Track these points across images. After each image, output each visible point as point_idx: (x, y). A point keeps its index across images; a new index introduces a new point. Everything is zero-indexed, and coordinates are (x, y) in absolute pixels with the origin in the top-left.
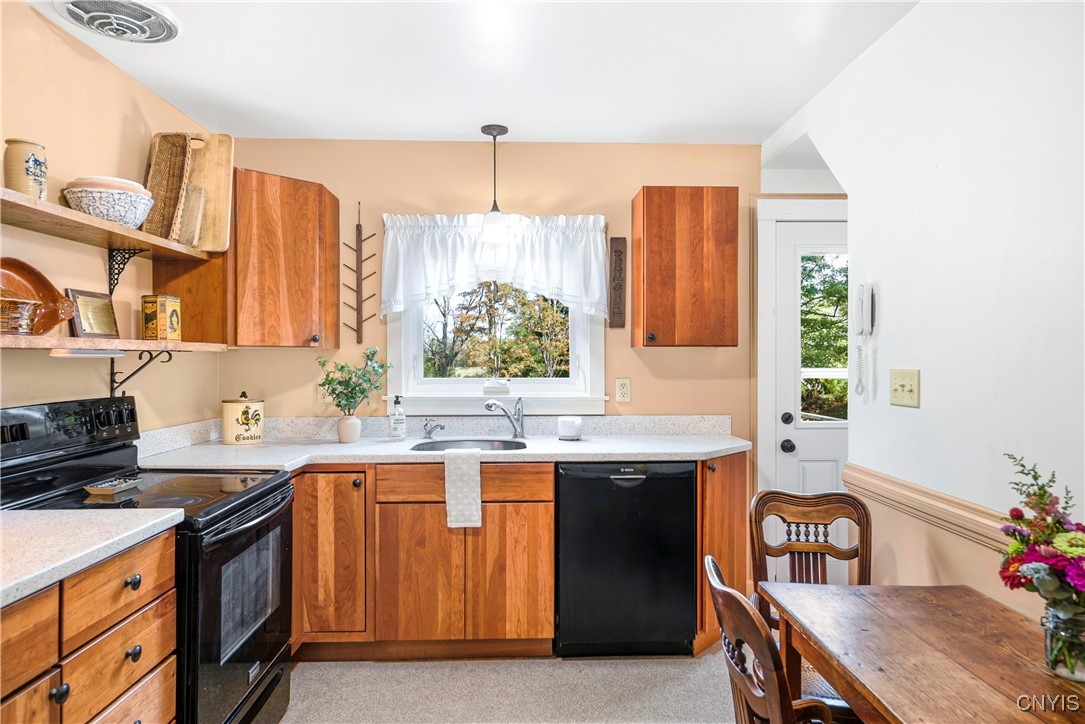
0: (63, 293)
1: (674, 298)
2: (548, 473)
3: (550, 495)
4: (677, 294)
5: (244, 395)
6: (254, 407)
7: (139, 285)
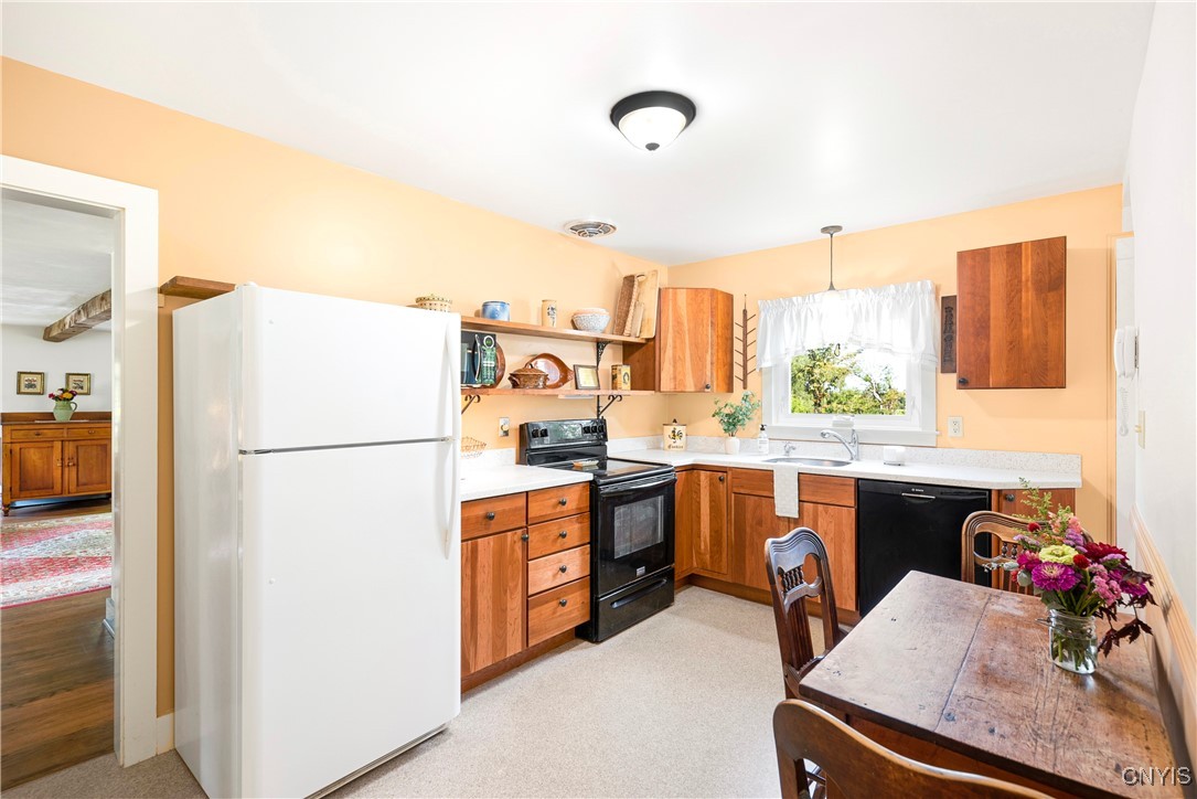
0: (572, 369)
1: (988, 347)
2: (849, 485)
3: (852, 502)
4: (991, 342)
5: (675, 421)
6: (678, 428)
7: (615, 359)
